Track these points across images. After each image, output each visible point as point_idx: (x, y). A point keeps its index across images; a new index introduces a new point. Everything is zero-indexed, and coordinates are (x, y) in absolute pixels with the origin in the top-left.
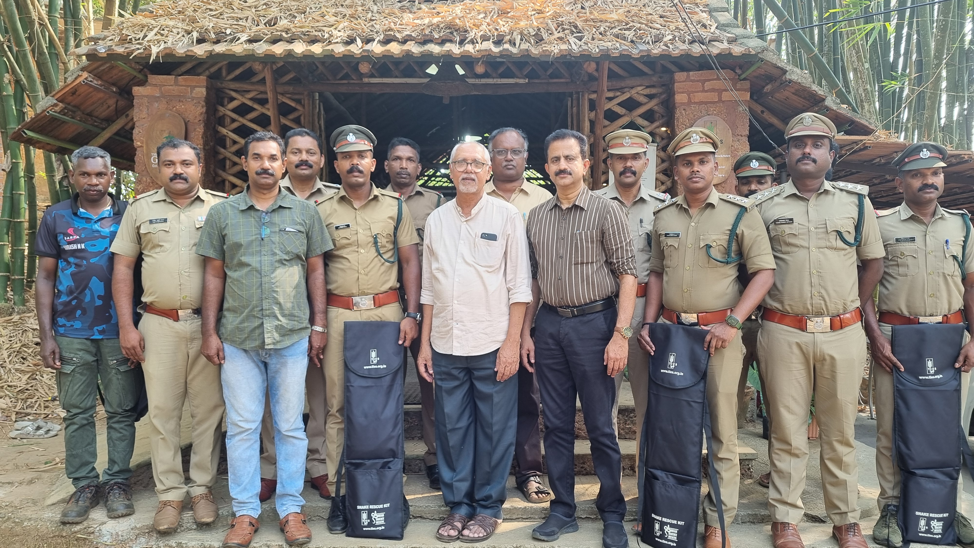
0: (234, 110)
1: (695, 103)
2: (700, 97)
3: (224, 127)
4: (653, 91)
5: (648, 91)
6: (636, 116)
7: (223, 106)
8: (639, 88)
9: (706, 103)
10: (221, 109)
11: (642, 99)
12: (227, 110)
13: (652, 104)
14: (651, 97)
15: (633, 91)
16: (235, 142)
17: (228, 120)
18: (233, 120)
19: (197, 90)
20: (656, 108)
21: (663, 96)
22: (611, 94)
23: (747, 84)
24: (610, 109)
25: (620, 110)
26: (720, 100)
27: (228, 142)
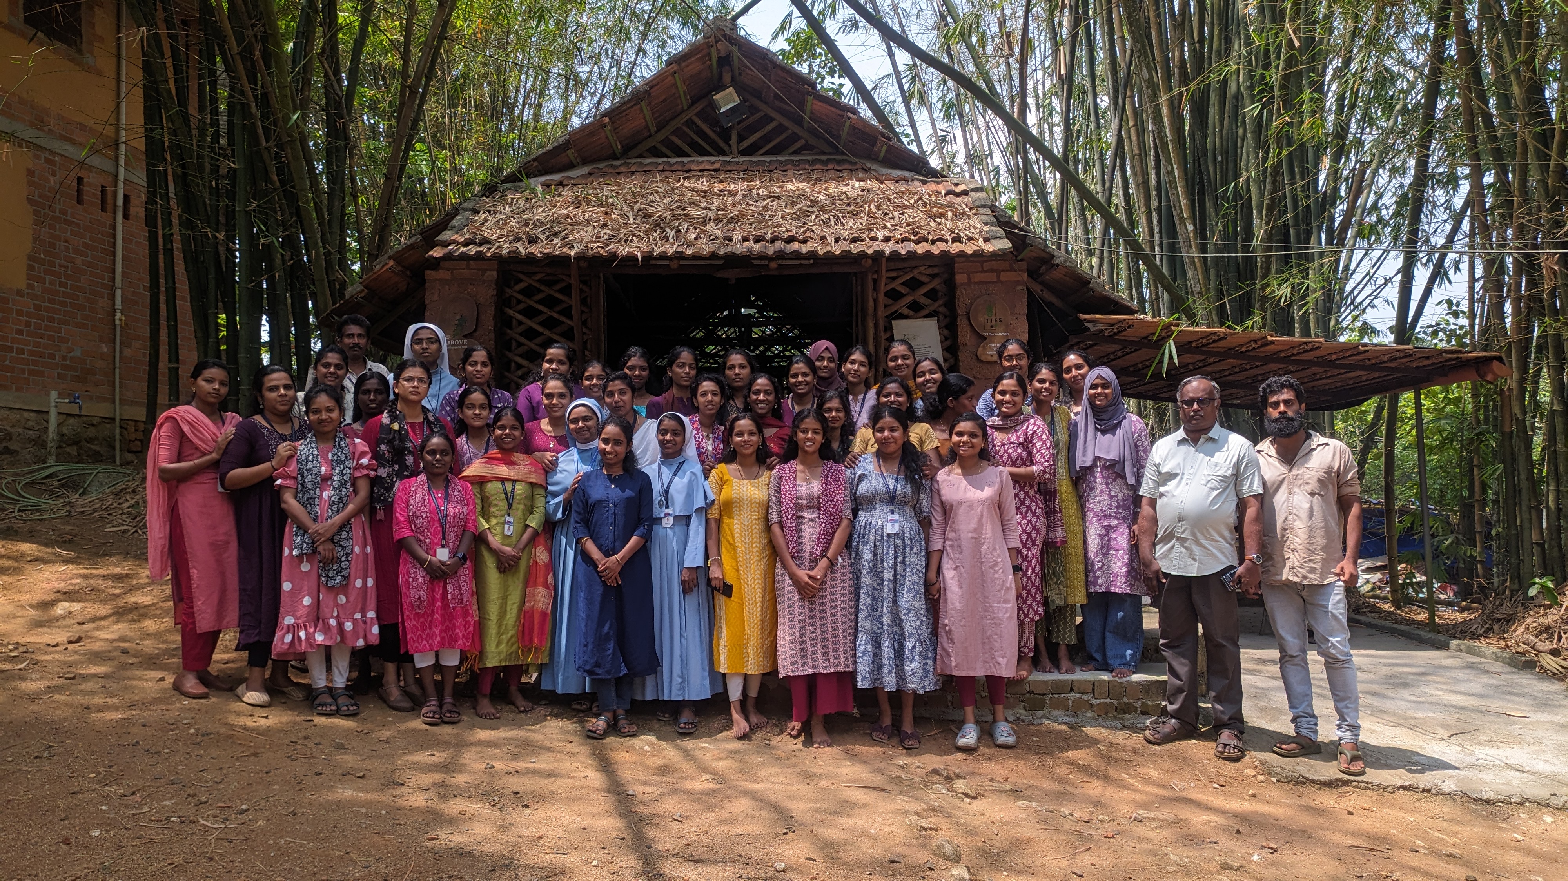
0: (521, 292)
1: (975, 283)
2: (979, 277)
3: (510, 308)
4: (936, 270)
5: (930, 271)
6: (918, 295)
7: (509, 287)
8: (922, 268)
9: (986, 283)
10: (509, 291)
11: (924, 279)
12: (514, 292)
13: (935, 284)
14: (933, 276)
15: (916, 271)
16: (520, 323)
17: (514, 302)
18: (519, 302)
19: (488, 273)
20: (938, 287)
21: (946, 276)
22: (894, 274)
23: (1024, 265)
24: (893, 289)
25: (903, 290)
26: (999, 281)
27: (514, 323)
